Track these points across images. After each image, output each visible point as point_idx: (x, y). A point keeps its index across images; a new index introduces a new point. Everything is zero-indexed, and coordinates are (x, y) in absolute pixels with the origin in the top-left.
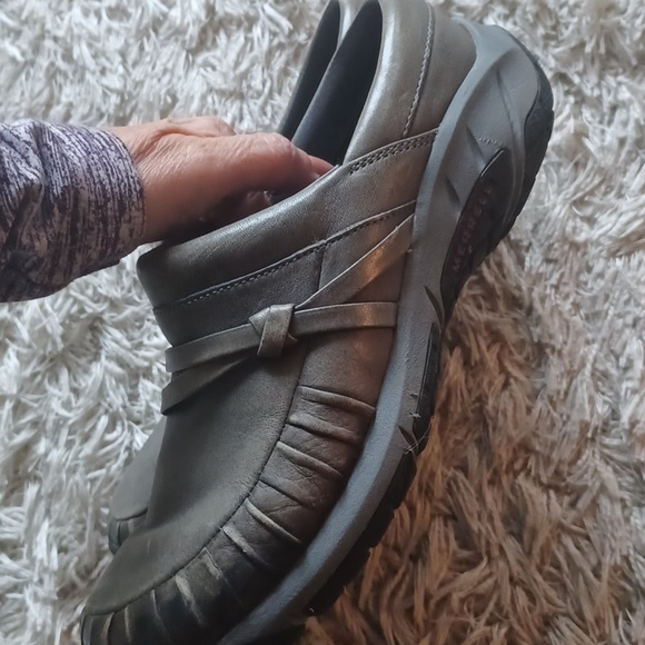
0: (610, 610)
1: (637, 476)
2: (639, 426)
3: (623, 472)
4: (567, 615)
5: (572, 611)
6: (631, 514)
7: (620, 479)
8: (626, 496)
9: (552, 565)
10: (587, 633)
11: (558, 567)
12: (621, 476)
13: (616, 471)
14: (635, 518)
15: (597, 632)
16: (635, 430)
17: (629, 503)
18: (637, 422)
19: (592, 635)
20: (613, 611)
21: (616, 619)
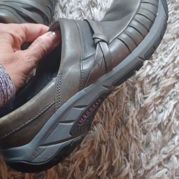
0: (113, 125)
1: (134, 92)
2: (140, 78)
3: (130, 90)
4: (101, 123)
5: (103, 123)
6: (128, 102)
7: (128, 91)
8: (129, 97)
9: (101, 109)
10: (105, 130)
11: (103, 110)
12: (129, 91)
13: (128, 88)
14: (129, 103)
15: (108, 130)
16: (138, 79)
17: (129, 99)
18: (140, 77)
19: (106, 130)
20: (114, 126)
21: (114, 128)
